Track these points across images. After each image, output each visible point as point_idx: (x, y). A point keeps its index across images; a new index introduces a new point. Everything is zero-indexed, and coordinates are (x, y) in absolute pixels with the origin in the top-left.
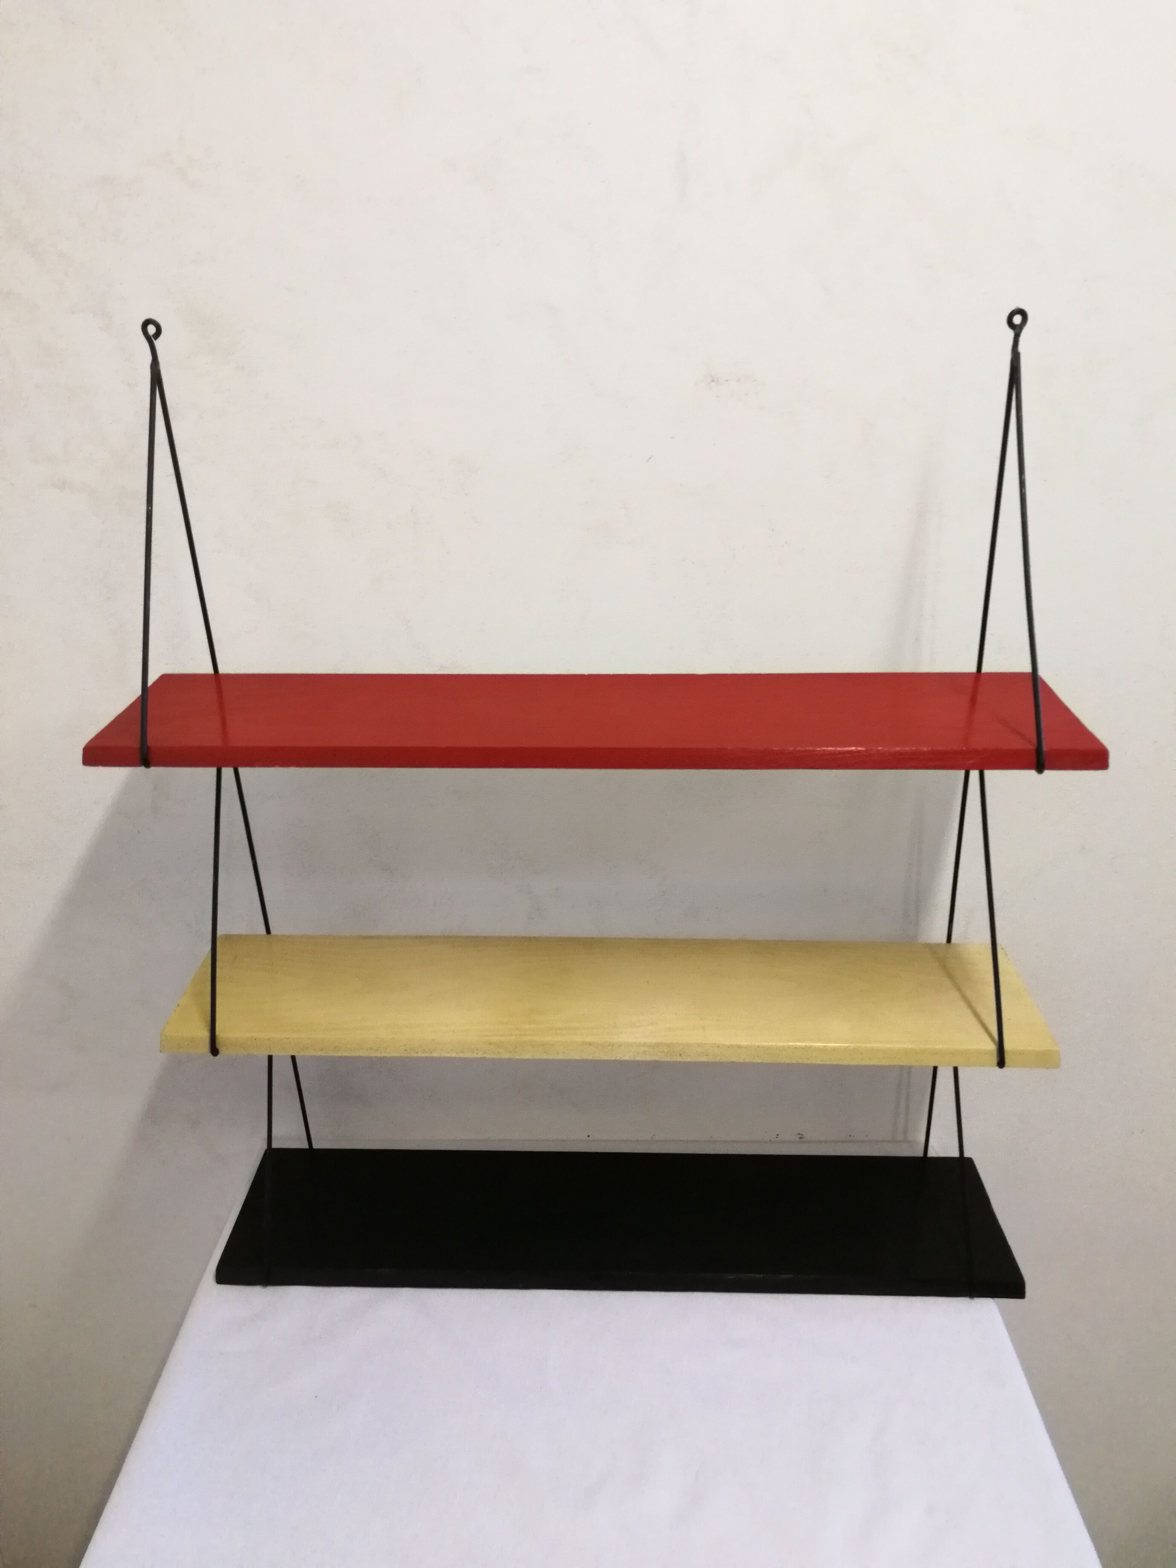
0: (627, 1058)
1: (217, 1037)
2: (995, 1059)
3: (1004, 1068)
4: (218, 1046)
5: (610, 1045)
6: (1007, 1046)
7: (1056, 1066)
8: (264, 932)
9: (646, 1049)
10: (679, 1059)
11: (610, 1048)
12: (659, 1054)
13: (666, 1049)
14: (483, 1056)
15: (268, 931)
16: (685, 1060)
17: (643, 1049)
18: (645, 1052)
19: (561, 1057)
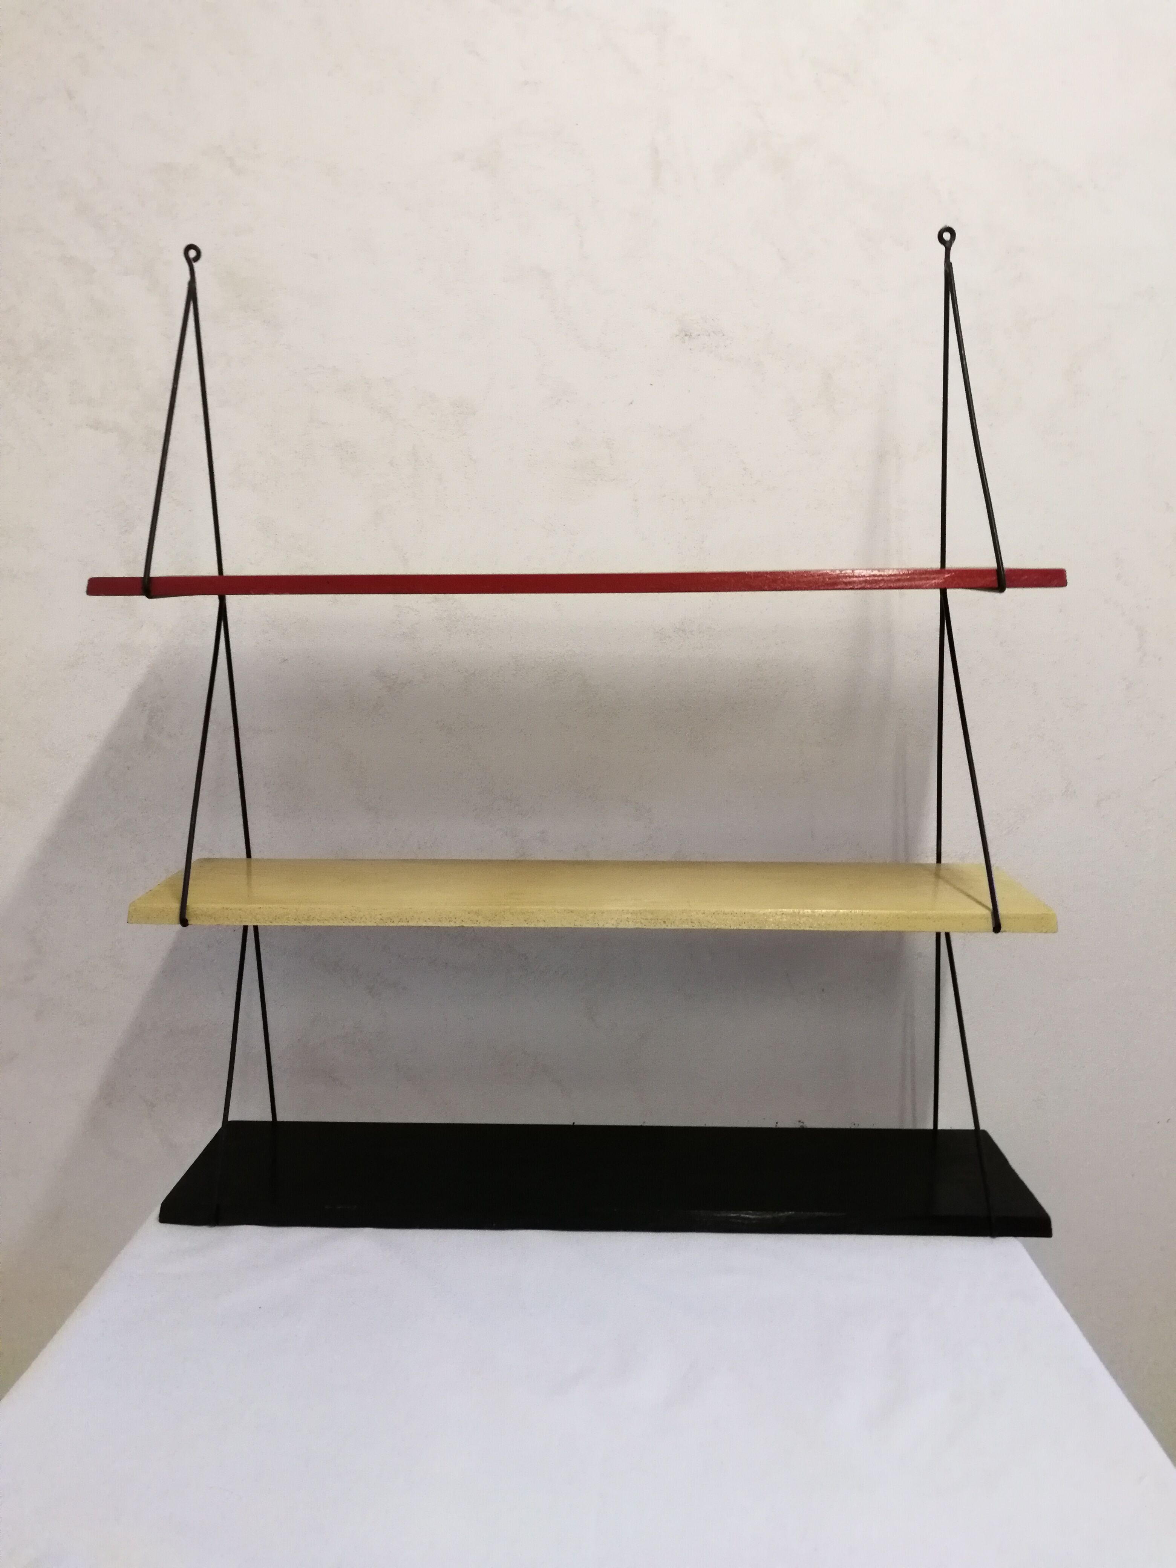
0: (609, 925)
1: (187, 907)
2: (990, 925)
3: (1000, 933)
4: (187, 917)
5: (592, 913)
6: (1001, 911)
7: (1055, 932)
8: (244, 855)
9: (629, 916)
10: (664, 926)
11: (592, 915)
12: (643, 921)
13: (650, 916)
14: (461, 925)
15: (249, 855)
16: (669, 927)
17: (626, 916)
18: (628, 920)
19: (541, 925)
